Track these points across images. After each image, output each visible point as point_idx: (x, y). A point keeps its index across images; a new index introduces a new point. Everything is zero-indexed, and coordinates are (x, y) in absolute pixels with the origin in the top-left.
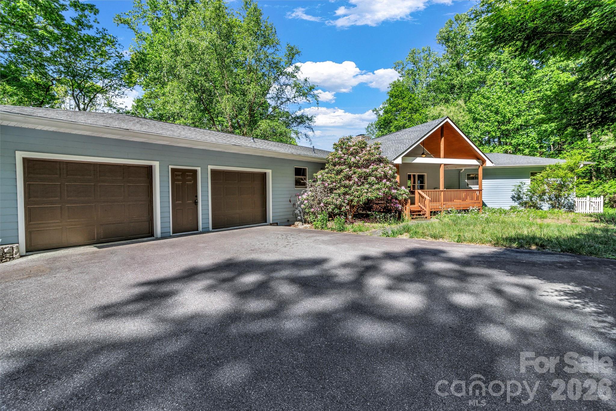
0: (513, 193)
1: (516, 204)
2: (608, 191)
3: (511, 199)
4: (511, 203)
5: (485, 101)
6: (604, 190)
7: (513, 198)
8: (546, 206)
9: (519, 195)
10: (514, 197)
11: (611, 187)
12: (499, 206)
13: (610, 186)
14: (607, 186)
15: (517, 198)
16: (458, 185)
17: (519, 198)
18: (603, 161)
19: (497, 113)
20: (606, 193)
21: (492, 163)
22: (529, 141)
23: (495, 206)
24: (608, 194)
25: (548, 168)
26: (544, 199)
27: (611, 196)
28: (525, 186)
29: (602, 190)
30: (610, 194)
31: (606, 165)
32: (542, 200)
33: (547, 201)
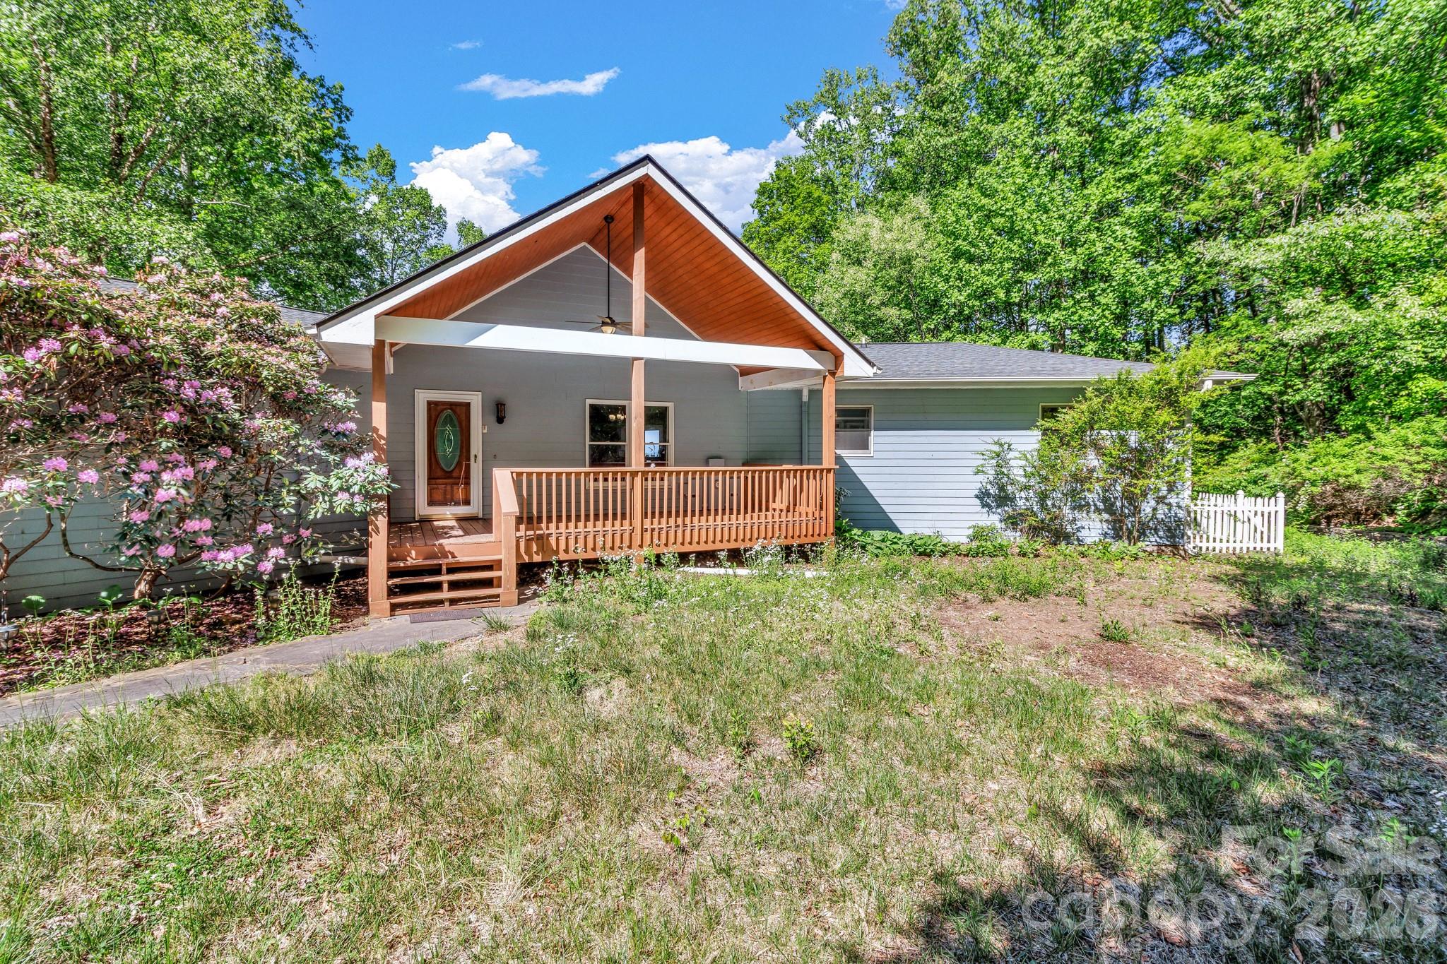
0: (980, 477)
1: (992, 520)
2: (1307, 474)
3: (978, 502)
4: (977, 517)
5: (985, 201)
6: (1294, 470)
7: (983, 496)
8: (1092, 528)
9: (1002, 489)
10: (987, 494)
11: (1315, 460)
12: (929, 524)
13: (1312, 457)
14: (1303, 456)
15: (994, 497)
16: (797, 448)
17: (1004, 499)
18: (1298, 382)
19: (1011, 233)
20: (1299, 479)
21: (872, 364)
22: (1095, 317)
23: (919, 524)
24: (1307, 484)
25: (1089, 392)
26: (1088, 504)
27: (1314, 489)
28: (1011, 455)
29: (1288, 470)
30: (1313, 483)
31: (1304, 393)
32: (1080, 508)
33: (1098, 510)
